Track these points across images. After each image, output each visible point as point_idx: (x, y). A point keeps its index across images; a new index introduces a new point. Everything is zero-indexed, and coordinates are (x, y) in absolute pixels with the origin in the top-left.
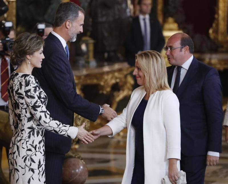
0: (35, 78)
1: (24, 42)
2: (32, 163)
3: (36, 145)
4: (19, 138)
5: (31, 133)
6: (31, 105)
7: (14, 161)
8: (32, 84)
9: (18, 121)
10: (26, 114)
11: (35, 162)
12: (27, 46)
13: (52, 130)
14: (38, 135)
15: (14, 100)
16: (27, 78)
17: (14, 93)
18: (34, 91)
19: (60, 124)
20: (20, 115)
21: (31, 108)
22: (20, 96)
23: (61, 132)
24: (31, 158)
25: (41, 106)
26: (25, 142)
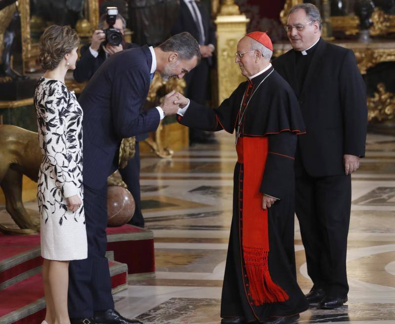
8: (57, 94)
22: (43, 109)
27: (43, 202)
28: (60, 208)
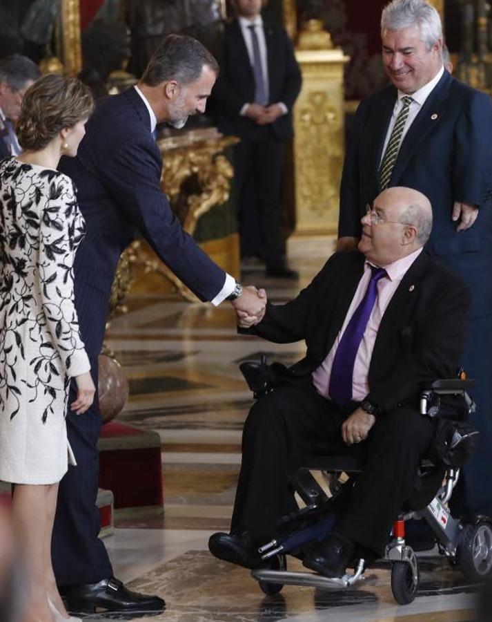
0: (74, 184)
7: (8, 369)
8: (65, 195)
9: (16, 275)
11: (58, 375)
15: (16, 226)
17: (19, 210)
18: (65, 213)
22: (32, 221)
24: (51, 365)
25: (66, 253)
26: (38, 326)
27: (11, 382)
28: (45, 393)
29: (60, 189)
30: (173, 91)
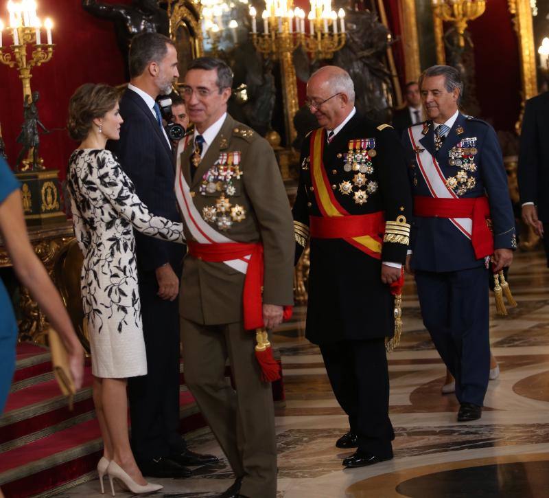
0: (112, 154)
1: (86, 99)
2: (122, 297)
3: (125, 267)
4: (95, 259)
5: (115, 248)
6: (114, 198)
7: (92, 297)
8: (108, 163)
9: (91, 231)
10: (102, 217)
11: (126, 296)
12: (92, 104)
13: (156, 234)
14: (126, 250)
15: (81, 195)
16: (100, 155)
17: (80, 182)
18: (114, 174)
19: (167, 222)
20: (92, 220)
21: (113, 202)
22: (91, 187)
23: (172, 235)
24: (120, 289)
25: (131, 196)
26: (107, 263)
27: (95, 307)
28: (119, 310)
29: (104, 160)
30: (155, 70)
